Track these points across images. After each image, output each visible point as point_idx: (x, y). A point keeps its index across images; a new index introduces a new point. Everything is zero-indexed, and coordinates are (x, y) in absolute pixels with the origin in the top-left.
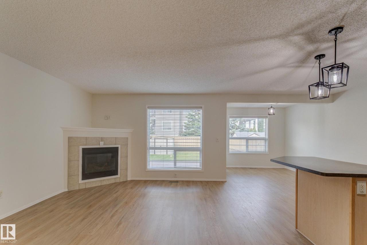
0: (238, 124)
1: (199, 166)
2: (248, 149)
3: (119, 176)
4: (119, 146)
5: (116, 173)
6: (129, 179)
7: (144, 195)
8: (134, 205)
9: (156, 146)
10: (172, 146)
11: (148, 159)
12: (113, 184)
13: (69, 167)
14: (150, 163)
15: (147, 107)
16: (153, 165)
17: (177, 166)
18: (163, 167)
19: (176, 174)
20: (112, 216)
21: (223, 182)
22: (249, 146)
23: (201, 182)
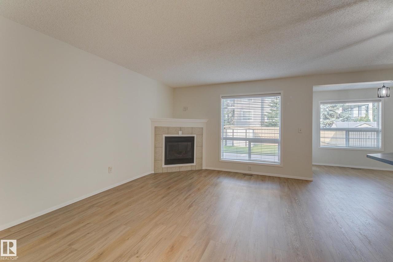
0: (340, 111)
1: (277, 160)
2: (348, 144)
3: (194, 164)
4: (195, 136)
5: (192, 161)
6: (204, 168)
7: (216, 185)
8: (205, 192)
9: (234, 137)
10: (252, 137)
11: (222, 150)
12: (189, 171)
13: (155, 153)
14: (224, 153)
15: (221, 96)
16: (226, 156)
17: (251, 158)
18: (236, 159)
19: (250, 167)
20: (186, 199)
21: (307, 182)
22: (351, 139)
23: (279, 178)
